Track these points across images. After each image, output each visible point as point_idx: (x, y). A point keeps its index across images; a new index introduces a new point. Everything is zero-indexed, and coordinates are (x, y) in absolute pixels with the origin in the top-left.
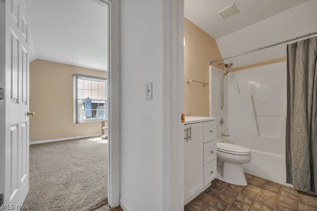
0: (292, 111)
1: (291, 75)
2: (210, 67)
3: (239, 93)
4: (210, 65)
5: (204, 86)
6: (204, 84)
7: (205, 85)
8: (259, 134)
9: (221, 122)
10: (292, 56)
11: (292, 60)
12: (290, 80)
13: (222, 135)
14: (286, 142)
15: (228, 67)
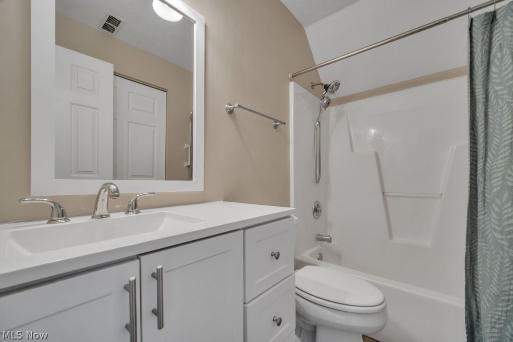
0: (482, 189)
1: (480, 96)
2: (292, 84)
3: (352, 150)
4: (292, 81)
5: (276, 127)
6: (276, 121)
7: (279, 124)
8: (391, 236)
9: (316, 210)
10: (482, 47)
11: (482, 58)
12: (478, 110)
13: (318, 239)
14: (466, 269)
15: (329, 90)
